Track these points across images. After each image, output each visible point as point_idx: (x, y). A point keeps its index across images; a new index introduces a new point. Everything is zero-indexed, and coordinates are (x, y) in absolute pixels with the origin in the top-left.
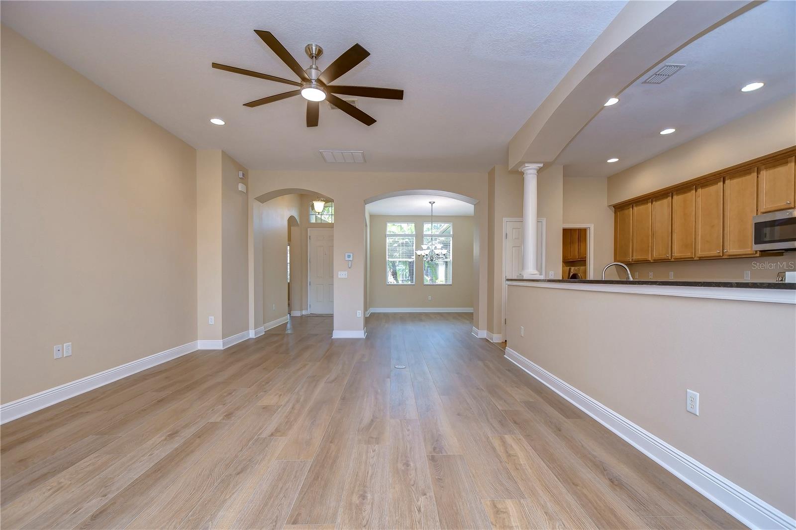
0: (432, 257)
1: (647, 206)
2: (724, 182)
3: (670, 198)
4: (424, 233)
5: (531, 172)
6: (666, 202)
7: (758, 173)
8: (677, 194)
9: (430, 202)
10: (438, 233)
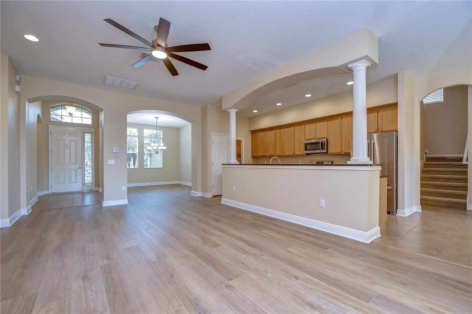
0: (157, 151)
1: (265, 132)
2: (294, 127)
3: (275, 130)
5: (233, 113)
6: (273, 131)
7: (305, 125)
8: (278, 129)
9: (155, 117)
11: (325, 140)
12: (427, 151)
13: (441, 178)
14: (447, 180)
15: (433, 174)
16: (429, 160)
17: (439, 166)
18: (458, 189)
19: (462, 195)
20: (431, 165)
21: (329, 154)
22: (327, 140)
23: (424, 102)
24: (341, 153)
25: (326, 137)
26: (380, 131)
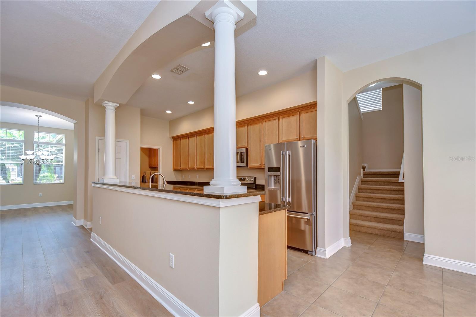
4: (35, 141)
5: (110, 109)
6: (194, 138)
8: (198, 136)
9: (37, 116)
10: (54, 142)
11: (244, 150)
12: (366, 165)
13: (378, 198)
14: (383, 201)
15: (370, 193)
16: (366, 176)
17: (376, 183)
18: (396, 212)
19: (399, 220)
20: (368, 181)
21: (249, 168)
22: (247, 150)
23: (361, 111)
24: (261, 167)
25: (245, 146)
26: (302, 139)
